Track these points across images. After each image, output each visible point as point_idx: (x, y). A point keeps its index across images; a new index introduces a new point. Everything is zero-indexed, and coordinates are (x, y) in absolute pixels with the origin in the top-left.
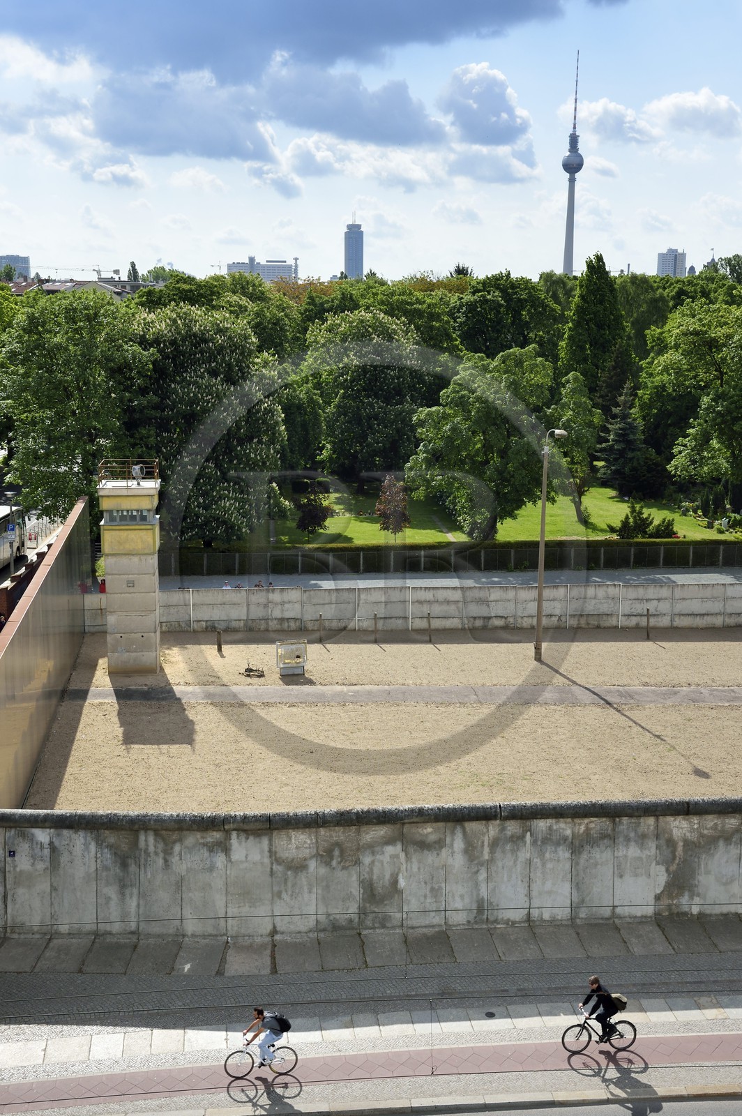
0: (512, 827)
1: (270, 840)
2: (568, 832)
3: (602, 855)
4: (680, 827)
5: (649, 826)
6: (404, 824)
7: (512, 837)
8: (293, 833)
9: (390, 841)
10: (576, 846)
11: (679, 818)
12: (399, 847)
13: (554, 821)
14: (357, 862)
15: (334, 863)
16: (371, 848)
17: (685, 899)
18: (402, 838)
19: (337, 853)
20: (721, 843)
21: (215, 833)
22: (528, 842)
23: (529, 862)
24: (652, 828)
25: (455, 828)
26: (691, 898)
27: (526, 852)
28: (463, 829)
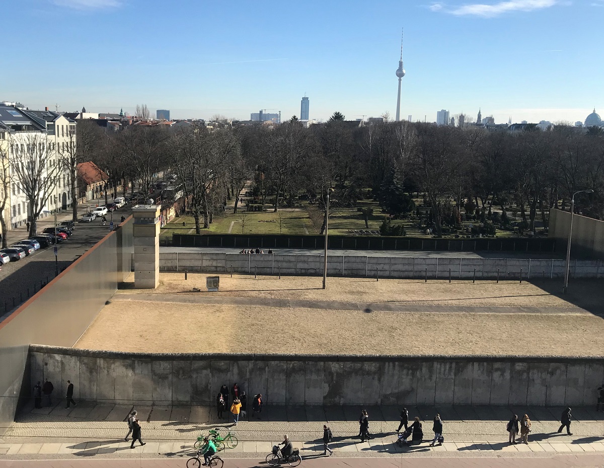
0: (260, 364)
1: (152, 365)
2: (285, 367)
3: (300, 378)
4: (335, 367)
5: (321, 366)
6: (211, 361)
7: (260, 368)
8: (162, 363)
9: (205, 368)
10: (289, 374)
11: (334, 363)
12: (209, 370)
13: (278, 362)
14: (191, 377)
15: (180, 377)
16: (197, 370)
17: (337, 399)
18: (209, 367)
19: (181, 372)
20: (353, 374)
21: (128, 361)
22: (267, 371)
23: (267, 380)
24: (322, 367)
25: (234, 363)
26: (340, 398)
27: (265, 376)
28: (238, 364)
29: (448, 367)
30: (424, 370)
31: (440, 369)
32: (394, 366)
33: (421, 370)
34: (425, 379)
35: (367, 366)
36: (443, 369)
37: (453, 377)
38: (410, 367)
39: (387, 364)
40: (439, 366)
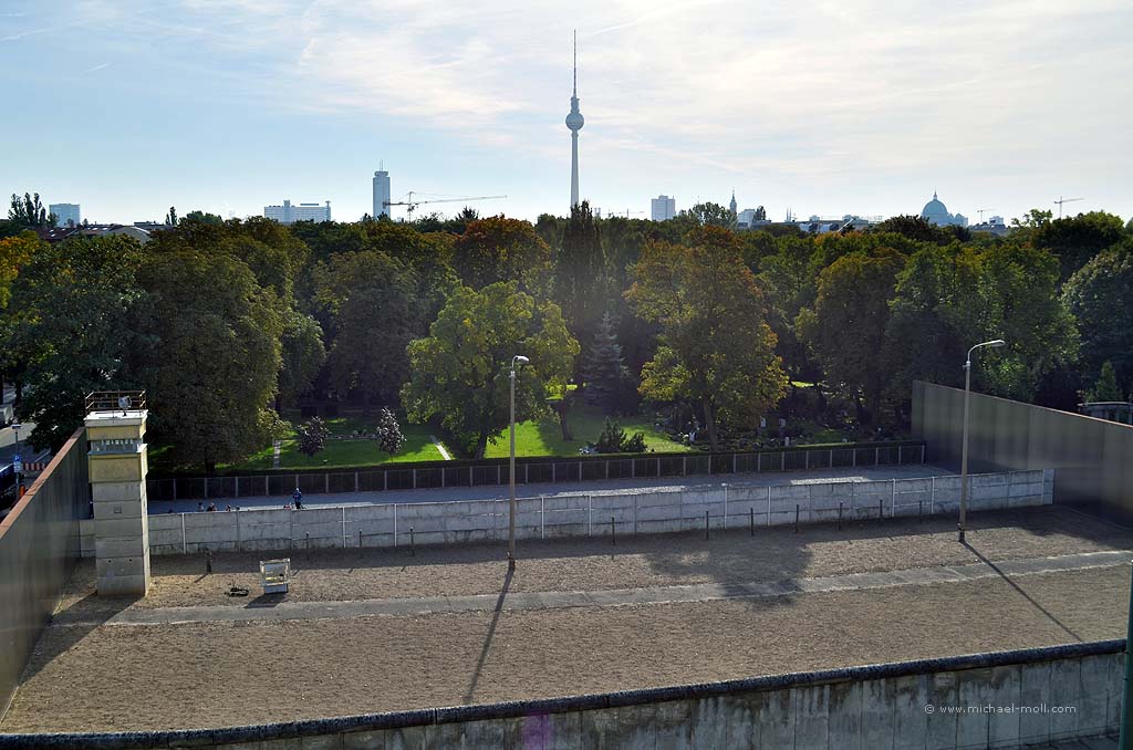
0: (448, 730)
2: (501, 731)
4: (602, 720)
5: (574, 720)
6: (344, 733)
7: (448, 739)
10: (509, 743)
11: (601, 711)
13: (487, 721)
20: (638, 730)
22: (463, 743)
24: (576, 722)
25: (394, 734)
28: (402, 735)
29: (816, 696)
30: (773, 706)
31: (803, 703)
32: (716, 705)
33: (768, 705)
34: (775, 724)
35: (664, 711)
36: (807, 702)
37: (827, 714)
38: (747, 703)
39: (702, 701)
40: (800, 696)
